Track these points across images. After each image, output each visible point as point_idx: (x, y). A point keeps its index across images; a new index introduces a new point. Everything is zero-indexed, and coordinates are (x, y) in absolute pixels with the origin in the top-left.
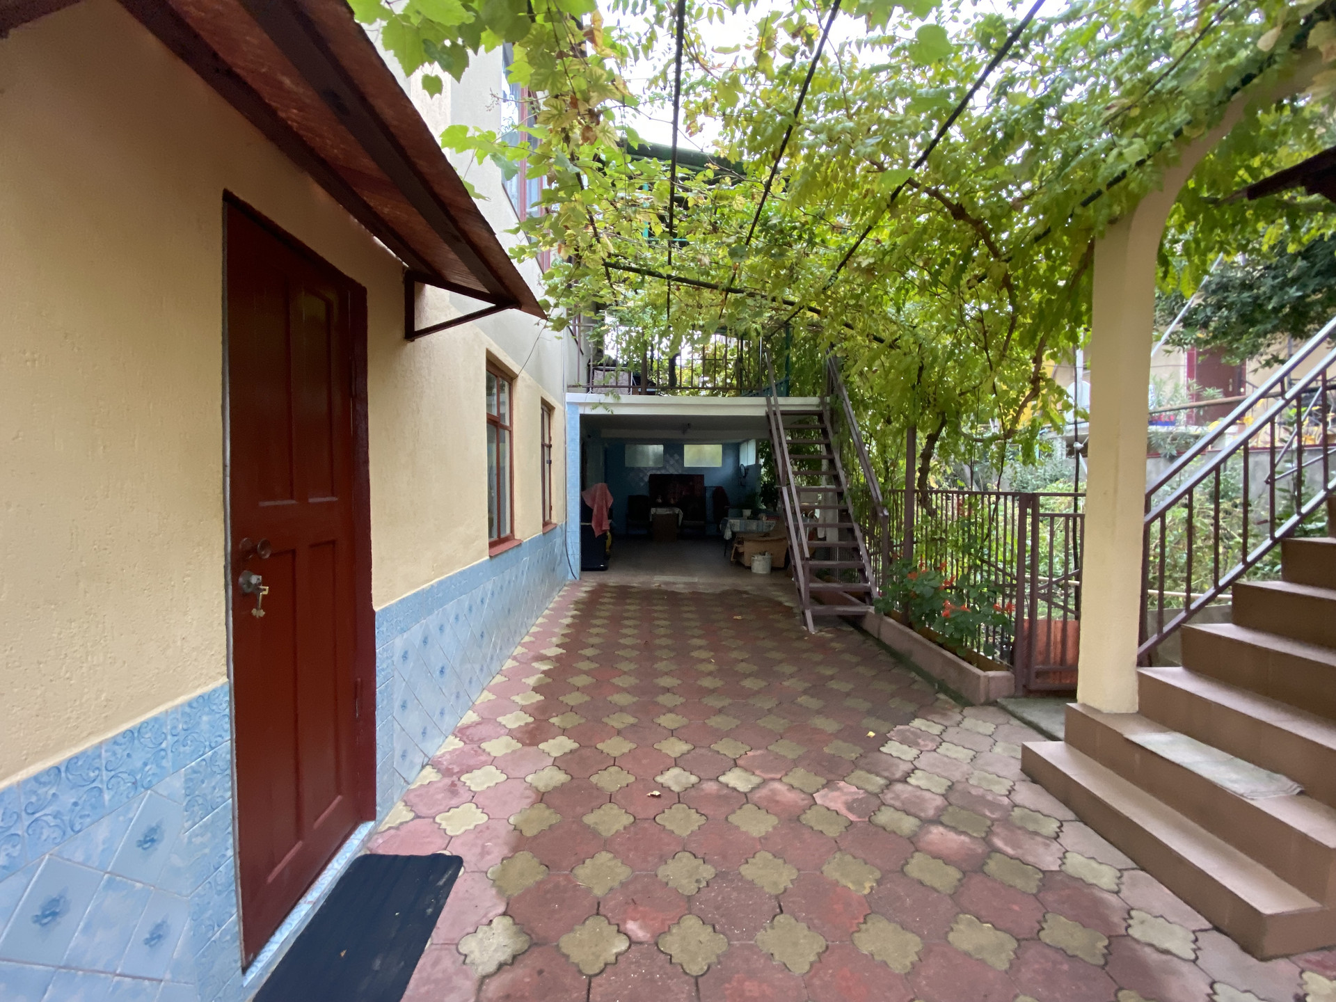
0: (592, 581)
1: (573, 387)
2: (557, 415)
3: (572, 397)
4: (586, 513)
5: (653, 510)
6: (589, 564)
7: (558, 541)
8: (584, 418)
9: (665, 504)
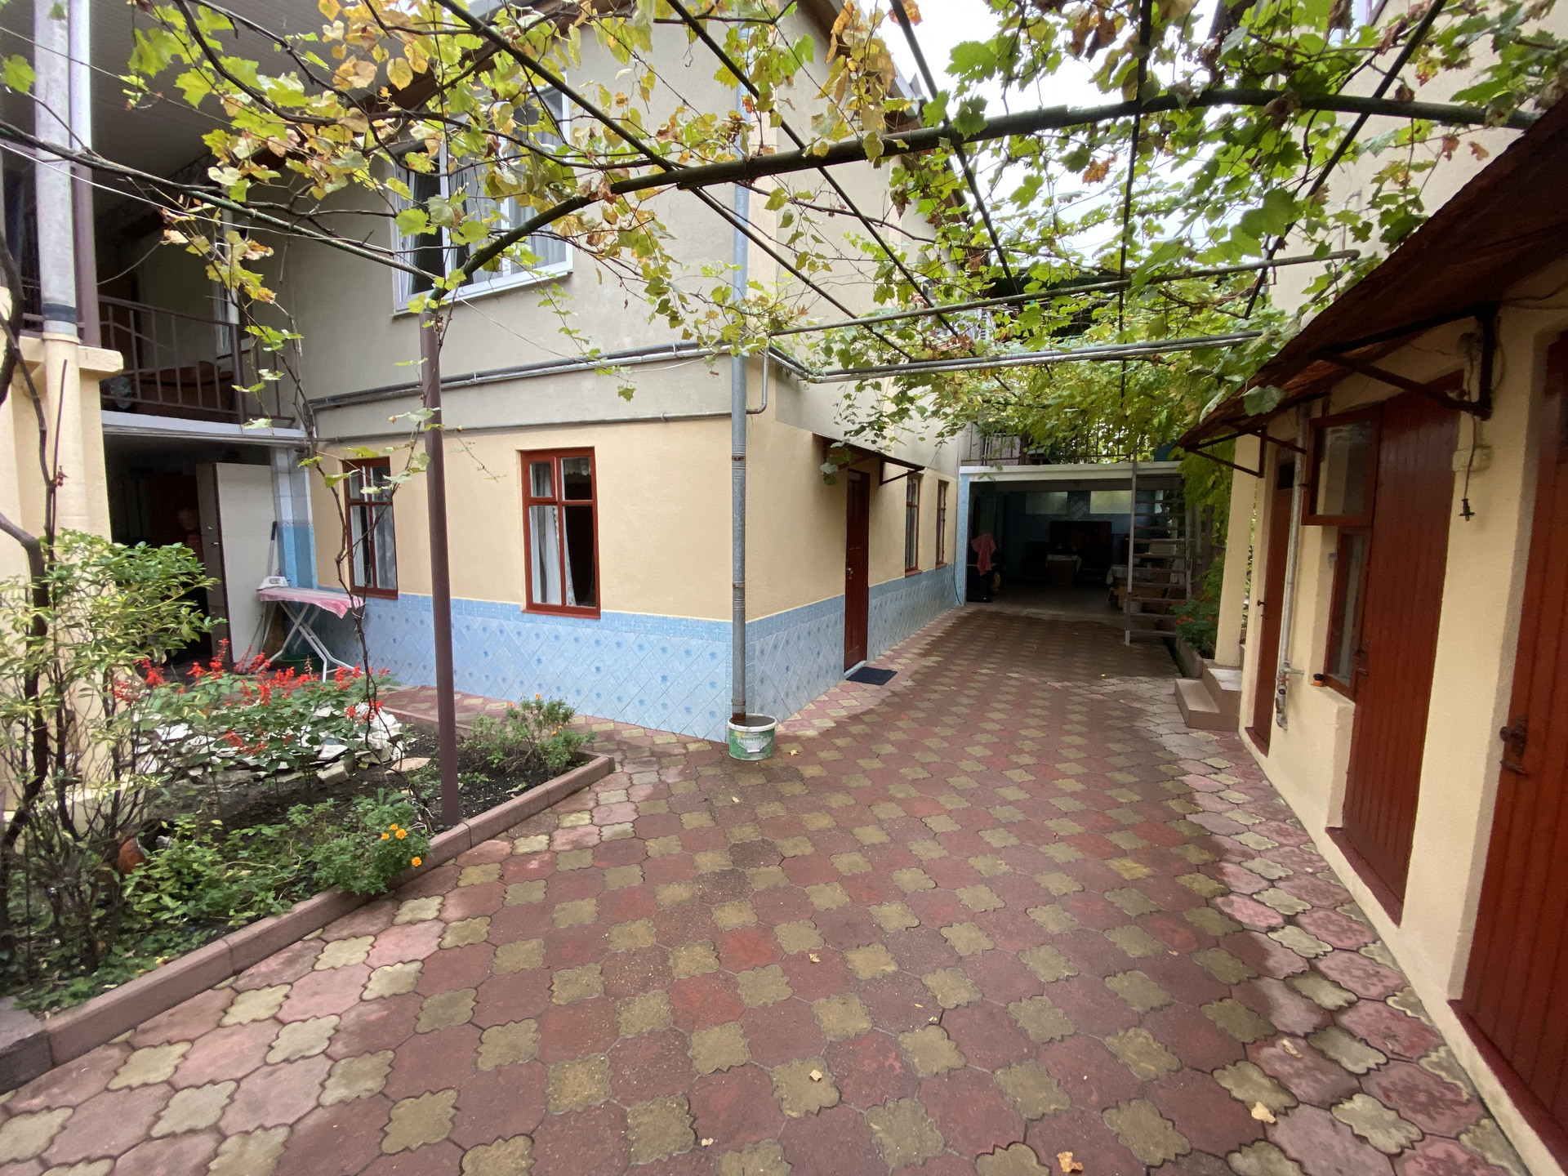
0: (973, 608)
1: (966, 462)
2: (951, 489)
3: (963, 469)
4: (972, 556)
5: (1050, 557)
6: (971, 596)
7: (948, 575)
8: (973, 485)
9: (1067, 551)
